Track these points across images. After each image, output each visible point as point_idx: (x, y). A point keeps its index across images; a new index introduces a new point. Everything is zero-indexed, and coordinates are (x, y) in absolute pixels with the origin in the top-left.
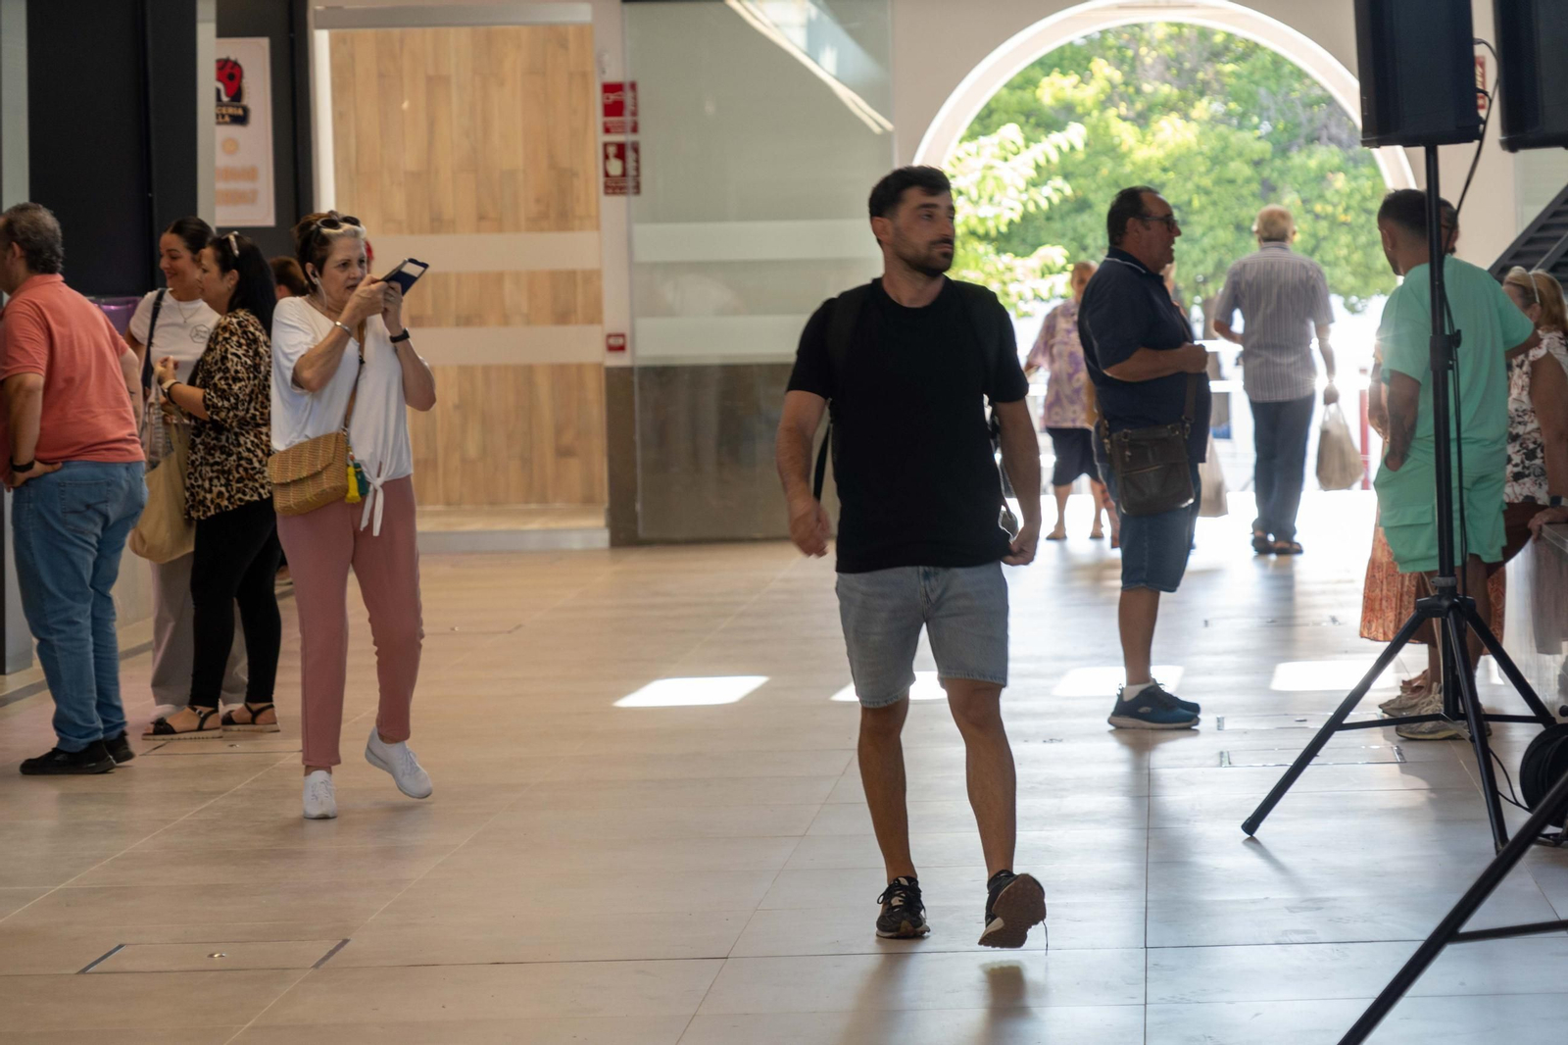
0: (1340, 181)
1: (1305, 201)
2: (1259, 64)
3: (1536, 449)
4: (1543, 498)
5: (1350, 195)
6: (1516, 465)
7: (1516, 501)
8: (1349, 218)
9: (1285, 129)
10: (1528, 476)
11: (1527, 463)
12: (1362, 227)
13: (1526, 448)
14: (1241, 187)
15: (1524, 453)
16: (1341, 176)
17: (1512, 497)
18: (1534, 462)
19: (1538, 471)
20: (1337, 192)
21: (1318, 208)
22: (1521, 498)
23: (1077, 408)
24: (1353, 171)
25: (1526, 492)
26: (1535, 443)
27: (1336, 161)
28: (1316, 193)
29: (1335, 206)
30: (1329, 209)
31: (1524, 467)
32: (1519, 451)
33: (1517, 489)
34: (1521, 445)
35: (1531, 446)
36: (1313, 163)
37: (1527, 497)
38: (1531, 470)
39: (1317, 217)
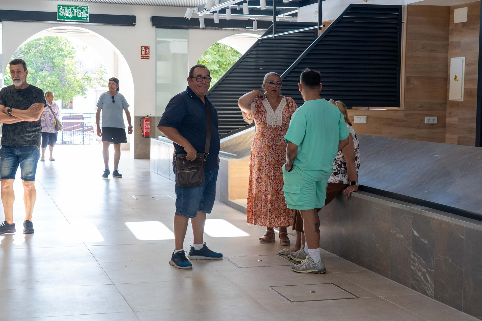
0: (49, 78)
1: (41, 82)
2: (31, 55)
3: (342, 164)
4: (345, 181)
5: (51, 81)
6: (335, 170)
7: (336, 183)
8: (50, 85)
9: (36, 67)
10: (339, 173)
11: (339, 169)
12: (53, 87)
13: (338, 164)
14: (29, 78)
15: (337, 166)
16: (49, 77)
17: (335, 181)
18: (341, 169)
19: (343, 172)
20: (48, 80)
21: (44, 83)
22: (338, 182)
23: (52, 128)
24: (51, 76)
25: (339, 179)
26: (341, 162)
27: (48, 74)
28: (44, 80)
29: (47, 83)
30: (46, 83)
31: (338, 171)
32: (335, 165)
33: (336, 178)
34: (336, 163)
35: (340, 163)
36: (43, 74)
37: (340, 181)
38: (340, 172)
39: (44, 85)
